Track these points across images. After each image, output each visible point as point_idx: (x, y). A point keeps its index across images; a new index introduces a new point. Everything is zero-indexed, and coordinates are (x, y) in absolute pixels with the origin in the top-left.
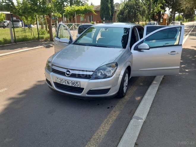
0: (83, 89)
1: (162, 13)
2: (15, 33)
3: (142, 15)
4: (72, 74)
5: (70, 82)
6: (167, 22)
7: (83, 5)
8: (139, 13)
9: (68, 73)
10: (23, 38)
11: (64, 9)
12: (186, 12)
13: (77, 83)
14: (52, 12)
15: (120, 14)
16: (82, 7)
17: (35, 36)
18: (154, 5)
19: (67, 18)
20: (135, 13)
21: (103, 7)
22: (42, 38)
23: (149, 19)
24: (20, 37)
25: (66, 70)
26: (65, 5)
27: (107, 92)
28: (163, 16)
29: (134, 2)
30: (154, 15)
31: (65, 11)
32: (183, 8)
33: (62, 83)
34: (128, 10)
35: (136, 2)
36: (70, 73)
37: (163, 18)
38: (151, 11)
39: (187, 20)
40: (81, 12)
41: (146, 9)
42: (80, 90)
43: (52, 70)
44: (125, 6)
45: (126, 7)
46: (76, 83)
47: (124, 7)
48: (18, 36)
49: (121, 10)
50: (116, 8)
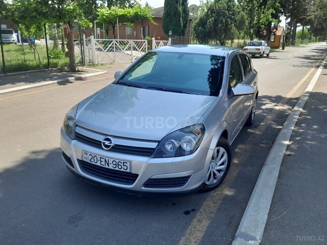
0: (137, 176)
1: (275, 25)
2: (5, 53)
3: (239, 28)
4: (116, 145)
5: (111, 161)
6: (282, 41)
7: (131, 6)
8: (233, 25)
9: (107, 143)
10: (19, 64)
11: (97, 13)
12: (315, 24)
13: (125, 164)
14: (75, 18)
15: (199, 25)
16: (131, 9)
17: (42, 60)
18: (261, 11)
19: (101, 28)
20: (227, 24)
21: (169, 11)
22: (56, 65)
23: (250, 35)
24: (14, 63)
25: (104, 137)
26: (99, 5)
27: (184, 184)
28: (275, 30)
29: (225, 4)
30: (259, 28)
31: (98, 15)
32: (310, 17)
33: (94, 163)
34: (213, 18)
35: (229, 4)
36: (111, 143)
37: (275, 34)
38: (255, 22)
39: (316, 39)
40: (128, 18)
41: (246, 17)
42: (131, 177)
43: (76, 136)
44: (208, 11)
45: (209, 13)
46: (122, 165)
47: (207, 13)
48: (9, 59)
49: (200, 18)
50: (192, 14)
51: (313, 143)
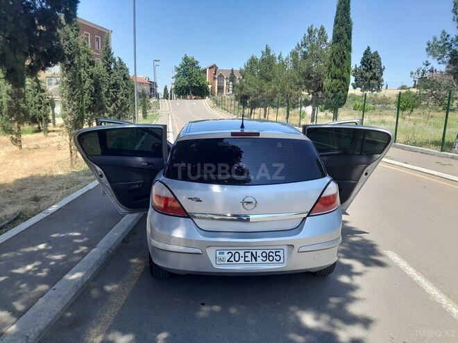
51: (71, 234)
